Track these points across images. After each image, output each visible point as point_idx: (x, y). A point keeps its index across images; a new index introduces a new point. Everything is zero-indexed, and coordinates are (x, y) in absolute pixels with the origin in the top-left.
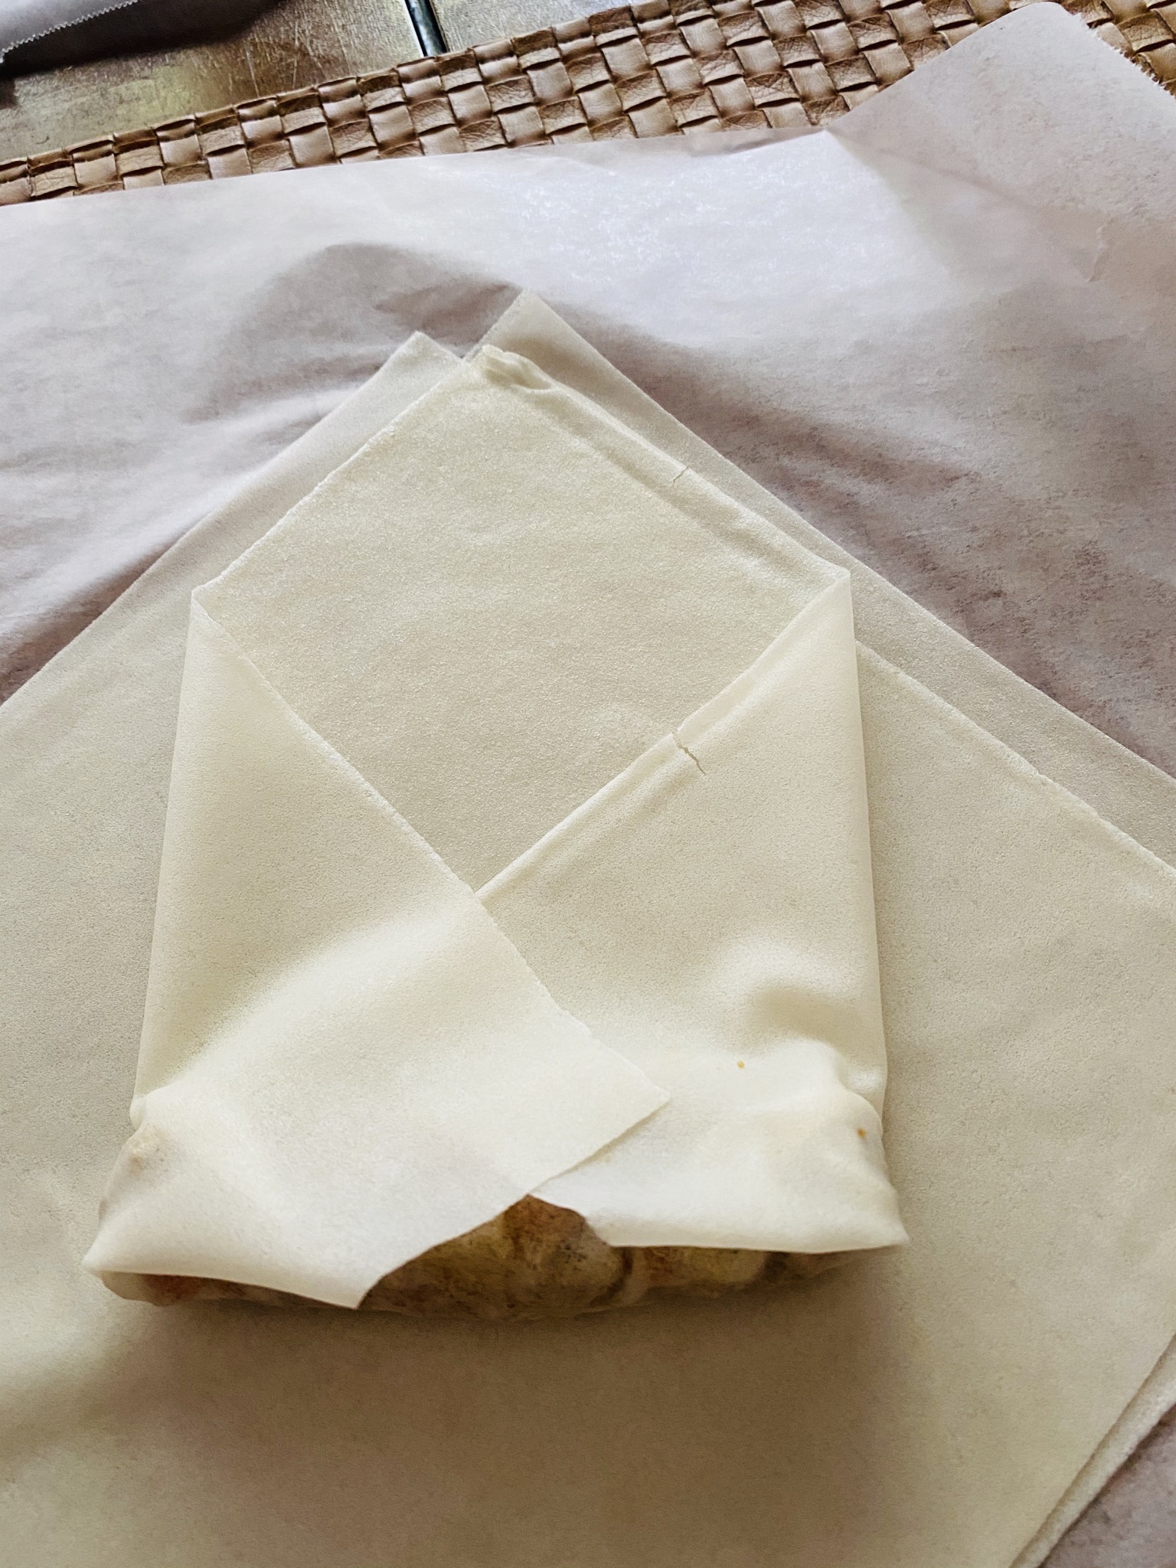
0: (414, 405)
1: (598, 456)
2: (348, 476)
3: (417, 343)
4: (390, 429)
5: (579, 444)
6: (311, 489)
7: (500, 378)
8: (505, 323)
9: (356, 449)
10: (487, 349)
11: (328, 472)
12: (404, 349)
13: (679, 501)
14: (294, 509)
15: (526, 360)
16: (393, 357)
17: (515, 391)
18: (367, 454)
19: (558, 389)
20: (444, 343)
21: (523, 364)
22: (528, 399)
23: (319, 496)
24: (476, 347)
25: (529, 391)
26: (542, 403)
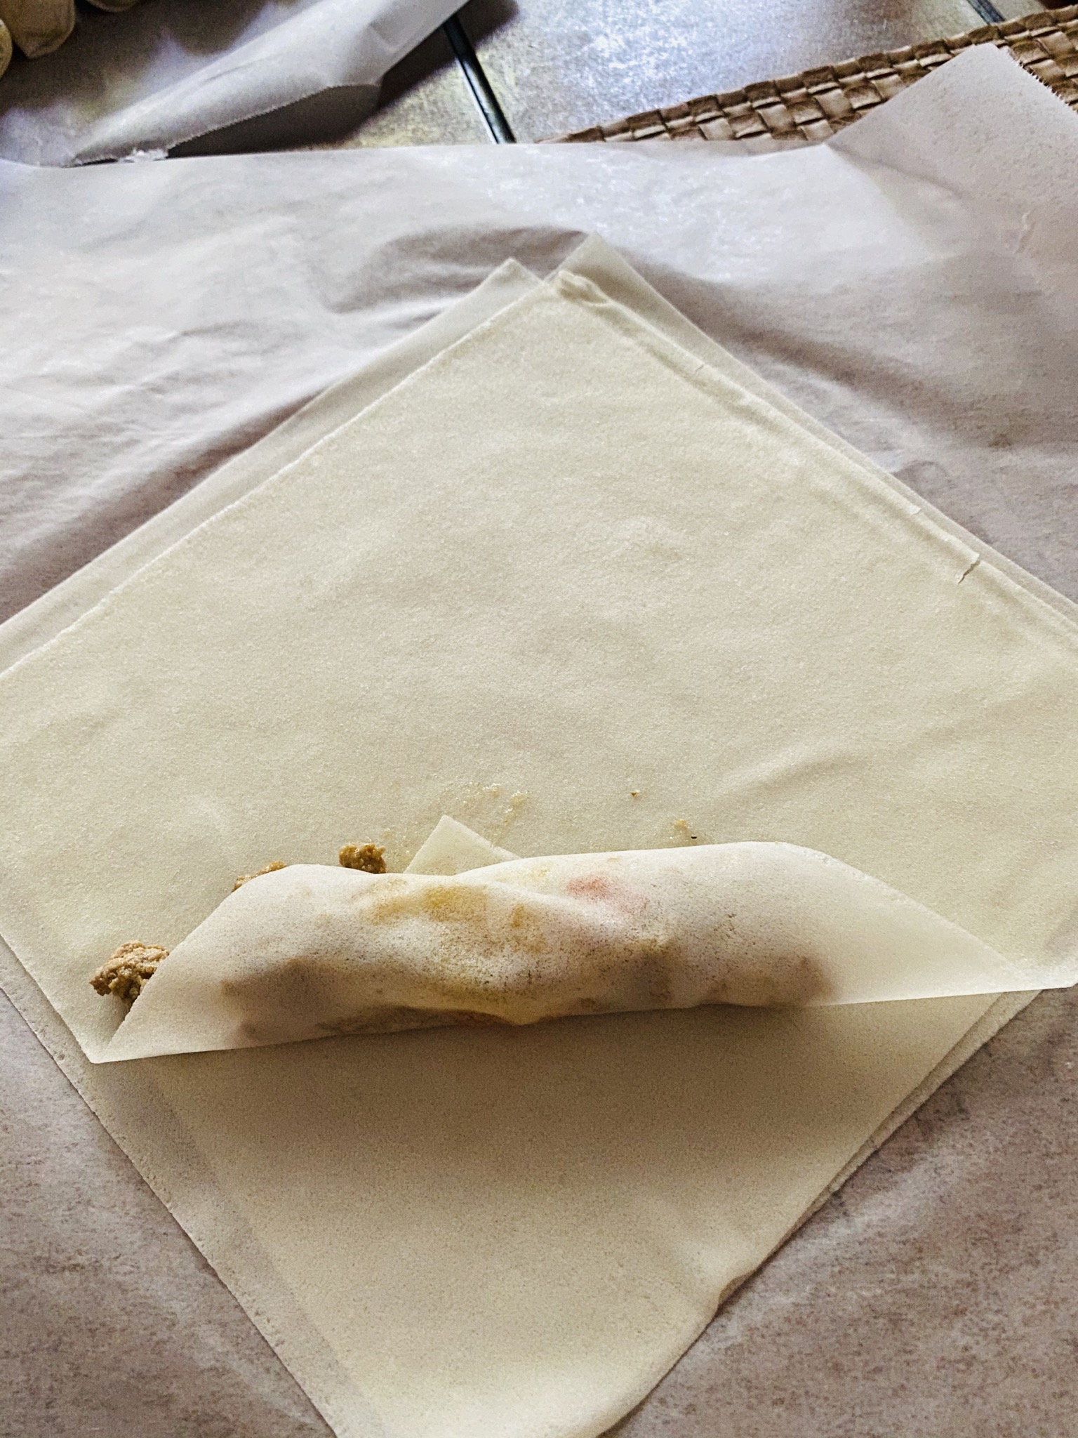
0: (505, 309)
1: (641, 350)
2: (455, 354)
3: (509, 267)
4: (487, 324)
5: (627, 342)
6: (426, 361)
7: (570, 294)
8: (575, 256)
9: (459, 337)
10: (562, 273)
11: (438, 351)
12: (500, 270)
13: (699, 384)
14: (413, 374)
15: (590, 283)
16: (491, 276)
17: (580, 304)
18: (468, 341)
19: (611, 303)
20: (531, 269)
21: (588, 285)
22: (590, 309)
23: (432, 367)
24: (553, 273)
25: (591, 304)
26: (601, 312)
